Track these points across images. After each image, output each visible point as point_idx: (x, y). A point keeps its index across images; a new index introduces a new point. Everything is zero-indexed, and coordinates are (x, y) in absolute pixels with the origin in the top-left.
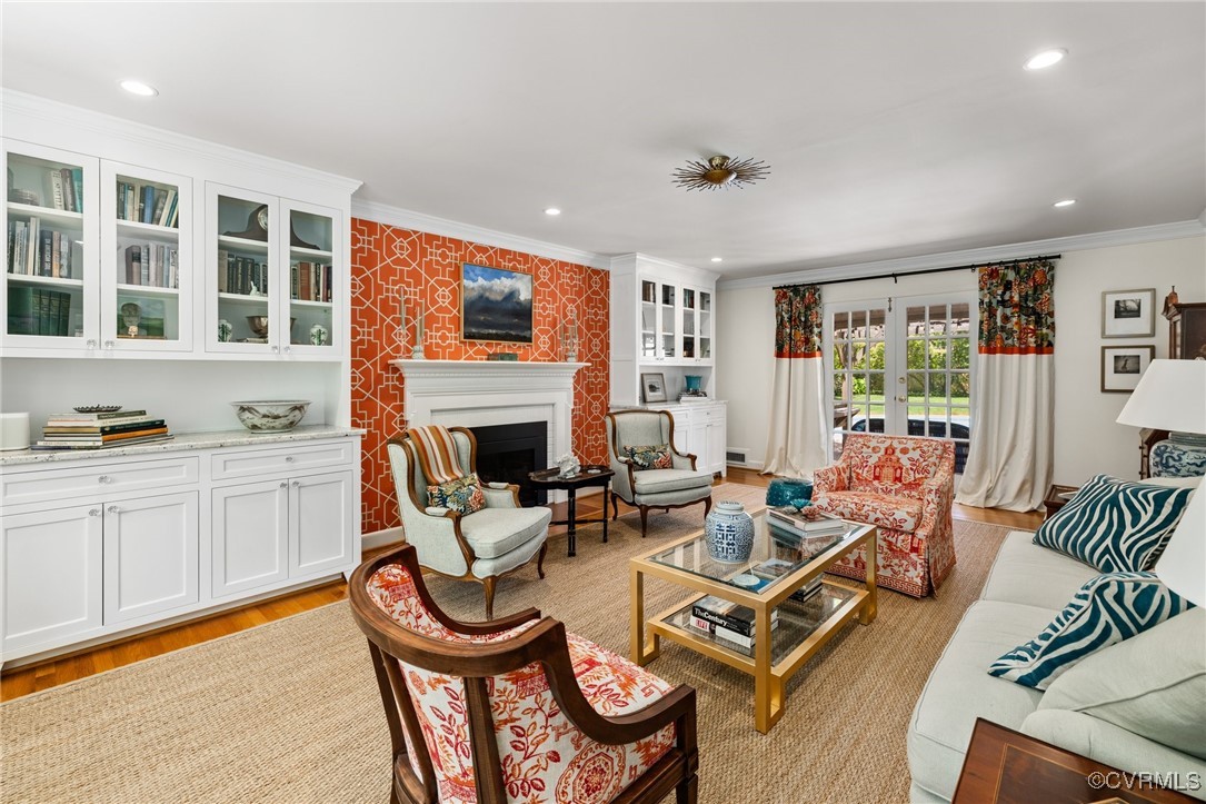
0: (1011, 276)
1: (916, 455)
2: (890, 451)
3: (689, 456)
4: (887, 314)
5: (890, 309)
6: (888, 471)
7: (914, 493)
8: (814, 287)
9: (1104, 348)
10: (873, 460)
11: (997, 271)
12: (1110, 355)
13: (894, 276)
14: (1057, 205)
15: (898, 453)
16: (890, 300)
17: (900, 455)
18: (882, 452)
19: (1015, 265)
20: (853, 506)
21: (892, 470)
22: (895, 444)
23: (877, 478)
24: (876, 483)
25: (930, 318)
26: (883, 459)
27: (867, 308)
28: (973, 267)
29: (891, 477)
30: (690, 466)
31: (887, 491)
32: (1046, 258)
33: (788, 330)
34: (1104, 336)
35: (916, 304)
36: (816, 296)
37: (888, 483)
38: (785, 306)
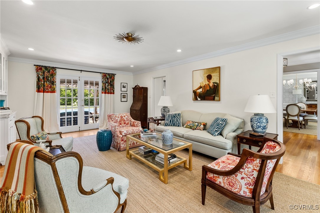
0: (108, 77)
1: (126, 117)
2: (122, 117)
3: (57, 133)
4: (78, 81)
5: (79, 80)
6: (122, 122)
7: (128, 126)
8: (54, 69)
9: (121, 93)
10: (119, 120)
11: (106, 75)
12: (122, 94)
13: (81, 71)
14: (131, 66)
15: (123, 117)
16: (79, 77)
17: (124, 118)
18: (120, 118)
19: (109, 74)
20: (132, 130)
21: (123, 121)
22: (122, 115)
23: (120, 124)
24: (120, 125)
25: (90, 84)
26: (121, 119)
27: (72, 79)
28: (101, 73)
29: (123, 123)
30: (59, 137)
31: (123, 127)
32: (114, 74)
33: (43, 82)
34: (121, 91)
35: (86, 80)
36: (55, 72)
37: (123, 125)
38: (40, 73)
